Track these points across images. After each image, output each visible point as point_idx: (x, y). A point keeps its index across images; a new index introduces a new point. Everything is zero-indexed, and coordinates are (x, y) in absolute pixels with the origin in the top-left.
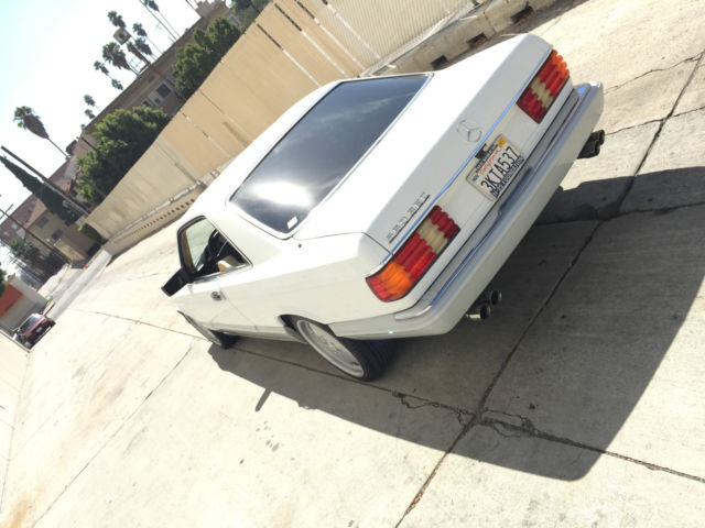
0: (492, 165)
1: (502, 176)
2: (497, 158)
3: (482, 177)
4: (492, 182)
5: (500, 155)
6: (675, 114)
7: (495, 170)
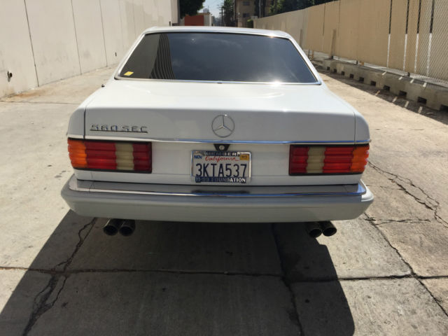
0: (221, 162)
1: (216, 175)
2: (228, 162)
3: (203, 161)
4: (205, 170)
5: (233, 162)
6: (424, 281)
7: (217, 168)
